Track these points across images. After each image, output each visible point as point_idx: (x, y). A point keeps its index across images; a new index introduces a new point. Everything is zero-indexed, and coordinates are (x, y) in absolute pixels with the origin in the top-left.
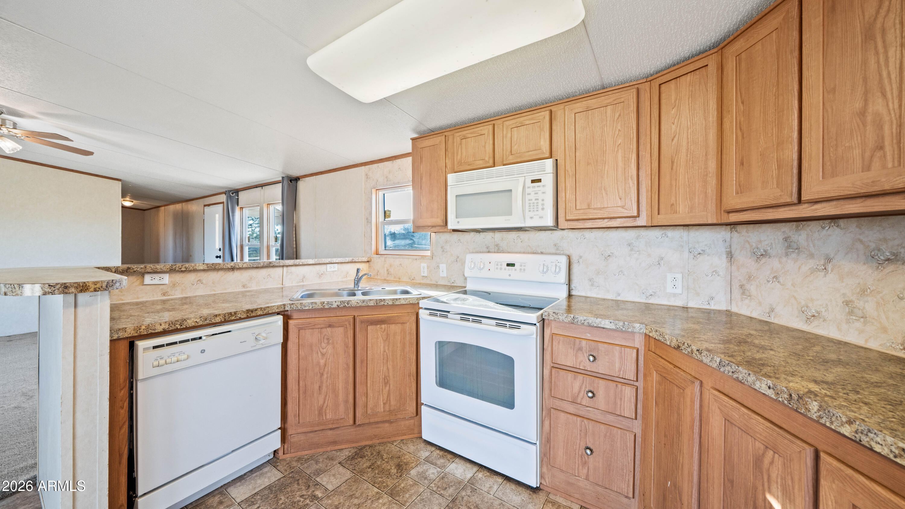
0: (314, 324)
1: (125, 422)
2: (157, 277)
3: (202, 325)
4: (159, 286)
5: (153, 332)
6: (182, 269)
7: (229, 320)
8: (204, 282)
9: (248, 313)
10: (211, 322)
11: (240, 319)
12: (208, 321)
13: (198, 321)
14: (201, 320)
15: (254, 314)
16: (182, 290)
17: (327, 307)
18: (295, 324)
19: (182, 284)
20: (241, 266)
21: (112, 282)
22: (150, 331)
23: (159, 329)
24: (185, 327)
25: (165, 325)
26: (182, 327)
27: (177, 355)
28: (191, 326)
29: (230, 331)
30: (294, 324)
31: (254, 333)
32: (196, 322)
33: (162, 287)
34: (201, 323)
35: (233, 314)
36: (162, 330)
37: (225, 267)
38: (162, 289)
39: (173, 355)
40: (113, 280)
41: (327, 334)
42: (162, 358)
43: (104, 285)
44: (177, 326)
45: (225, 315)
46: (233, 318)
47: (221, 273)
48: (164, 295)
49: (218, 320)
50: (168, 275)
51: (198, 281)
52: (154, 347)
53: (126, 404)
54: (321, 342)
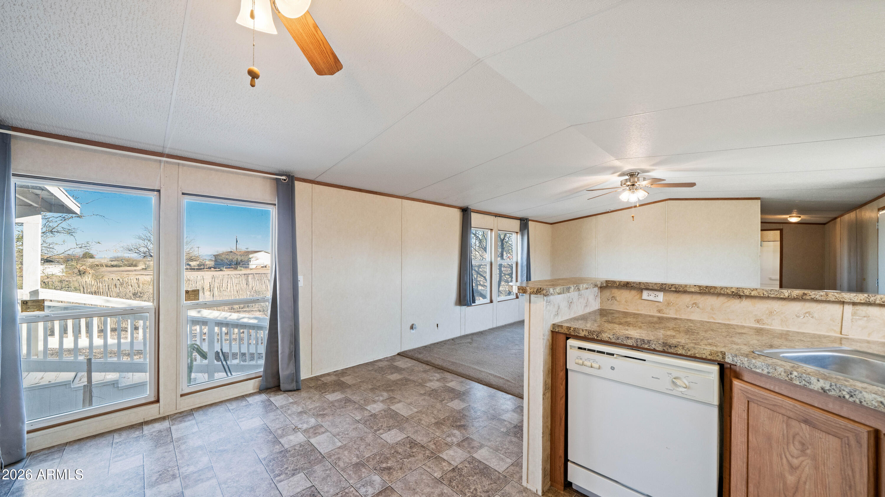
0: (774, 403)
1: (563, 396)
2: (652, 294)
3: (614, 342)
4: (655, 302)
5: (578, 334)
6: (672, 289)
7: (641, 346)
8: (701, 306)
9: (664, 346)
10: (623, 343)
11: (654, 350)
12: (620, 341)
13: (611, 337)
14: (614, 337)
15: (672, 350)
16: (676, 310)
17: (798, 383)
18: (743, 389)
19: (677, 304)
20: (748, 294)
21: (540, 289)
22: (576, 334)
23: (582, 334)
24: (600, 339)
25: (586, 332)
26: (598, 338)
27: (591, 361)
28: (605, 340)
29: (645, 360)
30: (740, 388)
31: (671, 374)
32: (609, 338)
33: (657, 304)
34: (613, 340)
35: (646, 341)
36: (584, 336)
37: (722, 292)
38: (657, 306)
39: (589, 360)
40: (541, 288)
41: (801, 434)
42: (581, 359)
43: (535, 290)
44: (594, 336)
45: (637, 340)
46: (646, 346)
47: (722, 299)
48: (659, 312)
49: (630, 342)
50: (662, 293)
51: (694, 303)
52: (580, 348)
53: (564, 383)
54: (788, 443)
